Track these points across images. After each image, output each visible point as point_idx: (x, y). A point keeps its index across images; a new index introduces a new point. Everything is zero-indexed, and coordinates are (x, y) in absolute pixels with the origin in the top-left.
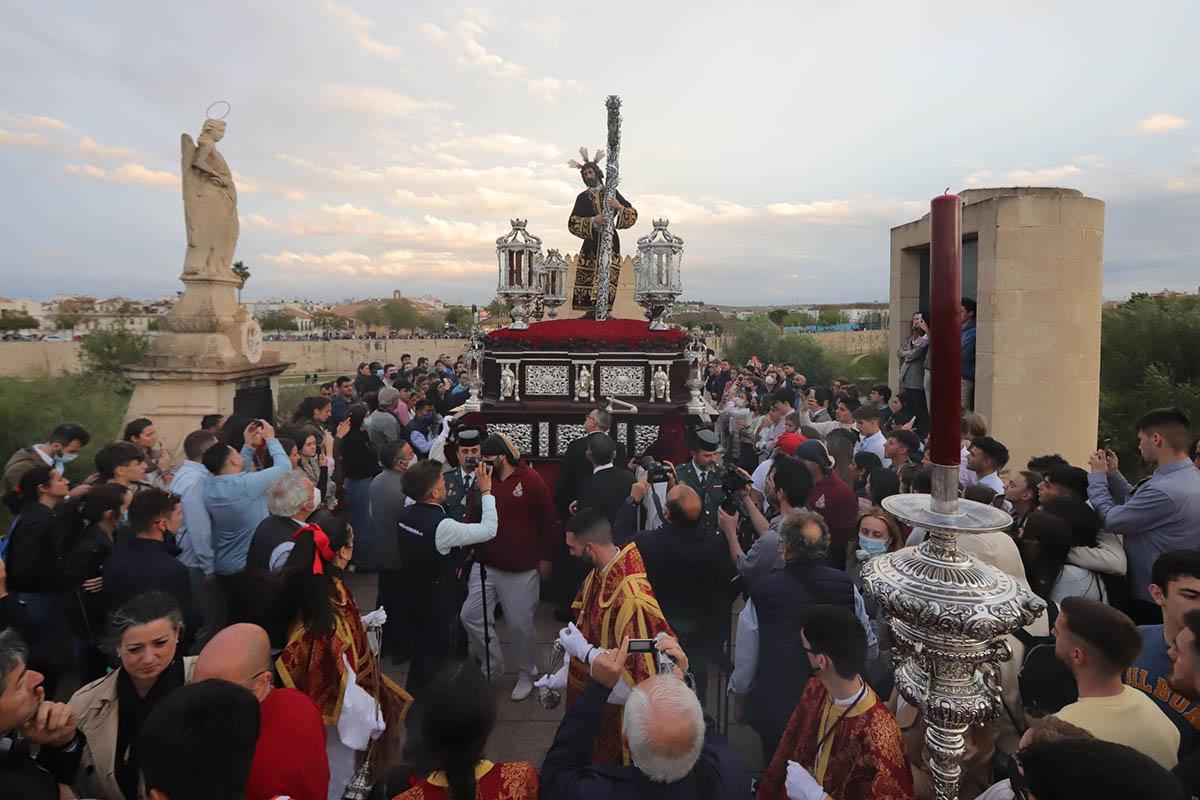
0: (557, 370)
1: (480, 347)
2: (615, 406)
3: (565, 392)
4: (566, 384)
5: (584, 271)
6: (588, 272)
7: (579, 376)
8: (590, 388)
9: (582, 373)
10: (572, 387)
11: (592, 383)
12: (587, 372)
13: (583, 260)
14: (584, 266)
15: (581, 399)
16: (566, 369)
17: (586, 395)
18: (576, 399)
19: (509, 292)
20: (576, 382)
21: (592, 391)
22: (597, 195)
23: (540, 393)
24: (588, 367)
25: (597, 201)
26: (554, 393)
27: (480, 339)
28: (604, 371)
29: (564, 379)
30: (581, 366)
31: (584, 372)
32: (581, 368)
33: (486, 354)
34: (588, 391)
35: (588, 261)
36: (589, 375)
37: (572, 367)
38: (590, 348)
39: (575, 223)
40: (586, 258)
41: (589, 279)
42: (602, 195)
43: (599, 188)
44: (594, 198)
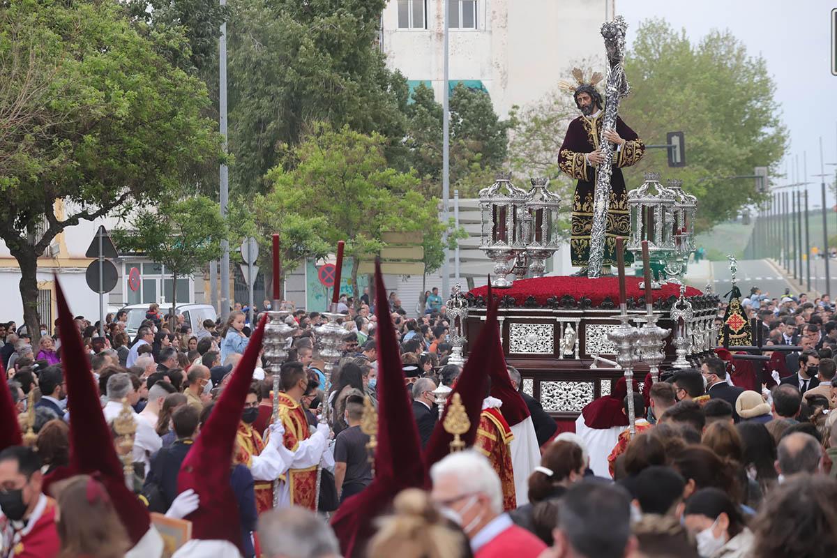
0: (541, 328)
1: (464, 304)
2: (599, 363)
3: (550, 351)
4: (550, 343)
5: (581, 217)
6: (586, 218)
7: (564, 334)
8: (574, 347)
9: (567, 331)
10: (556, 346)
11: (577, 341)
12: (572, 330)
13: (579, 205)
14: (581, 211)
15: (566, 357)
16: (550, 326)
17: (570, 352)
18: (561, 357)
19: (493, 247)
20: (561, 340)
21: (577, 350)
22: (593, 125)
23: (524, 352)
24: (573, 324)
25: (594, 132)
26: (538, 352)
27: (462, 296)
28: (590, 330)
29: (549, 338)
30: (565, 324)
31: (569, 330)
32: (565, 326)
33: (470, 313)
34: (573, 350)
35: (585, 205)
36: (573, 333)
37: (557, 325)
38: (575, 305)
39: (566, 160)
40: (582, 201)
41: (588, 226)
42: (600, 124)
43: (597, 115)
44: (589, 127)
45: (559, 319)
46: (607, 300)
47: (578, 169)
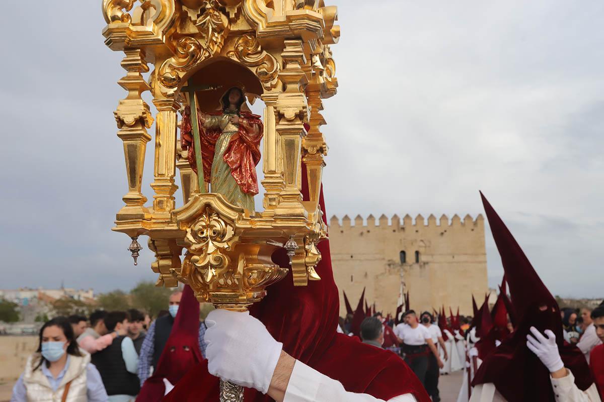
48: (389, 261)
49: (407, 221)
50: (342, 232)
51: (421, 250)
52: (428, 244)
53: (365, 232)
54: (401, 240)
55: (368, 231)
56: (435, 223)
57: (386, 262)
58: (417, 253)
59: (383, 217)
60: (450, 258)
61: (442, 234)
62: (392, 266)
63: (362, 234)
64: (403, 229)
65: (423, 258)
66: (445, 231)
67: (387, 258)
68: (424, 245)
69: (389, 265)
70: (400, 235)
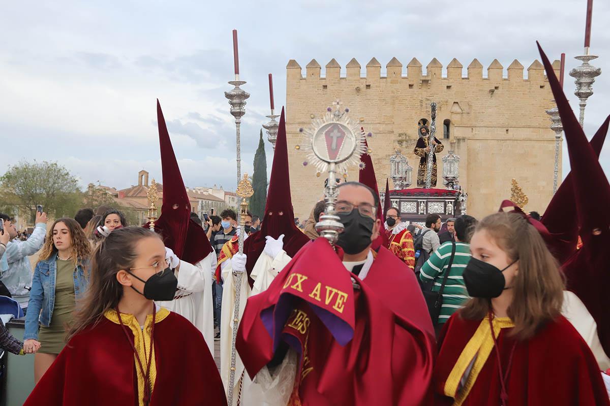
0: (412, 204)
3: (415, 212)
5: (421, 170)
6: (423, 170)
7: (420, 206)
10: (418, 210)
11: (425, 208)
14: (421, 168)
15: (421, 214)
16: (415, 203)
17: (422, 212)
18: (419, 214)
20: (419, 208)
22: (426, 139)
23: (406, 212)
24: (424, 202)
25: (426, 142)
26: (411, 212)
28: (429, 204)
29: (415, 207)
30: (421, 202)
31: (422, 204)
34: (424, 211)
36: (424, 205)
37: (418, 202)
38: (424, 195)
39: (417, 151)
40: (422, 165)
41: (423, 173)
42: (429, 139)
43: (427, 136)
44: (425, 140)
45: (418, 200)
46: (436, 193)
47: (422, 153)
48: (400, 135)
49: (434, 70)
50: (325, 87)
51: (454, 119)
52: (466, 109)
53: (363, 87)
54: (421, 101)
55: (368, 86)
56: (480, 74)
57: (394, 137)
58: (447, 123)
59: (394, 62)
60: (501, 133)
61: (492, 92)
62: (404, 143)
63: (358, 90)
64: (425, 82)
65: (455, 132)
66: (496, 88)
67: (397, 131)
68: (459, 111)
69: (400, 142)
70: (421, 93)
